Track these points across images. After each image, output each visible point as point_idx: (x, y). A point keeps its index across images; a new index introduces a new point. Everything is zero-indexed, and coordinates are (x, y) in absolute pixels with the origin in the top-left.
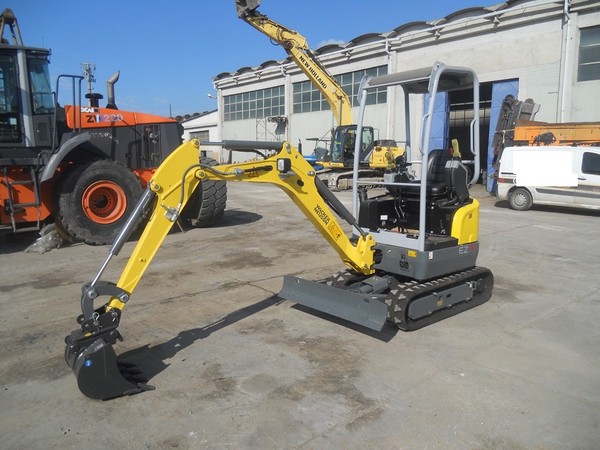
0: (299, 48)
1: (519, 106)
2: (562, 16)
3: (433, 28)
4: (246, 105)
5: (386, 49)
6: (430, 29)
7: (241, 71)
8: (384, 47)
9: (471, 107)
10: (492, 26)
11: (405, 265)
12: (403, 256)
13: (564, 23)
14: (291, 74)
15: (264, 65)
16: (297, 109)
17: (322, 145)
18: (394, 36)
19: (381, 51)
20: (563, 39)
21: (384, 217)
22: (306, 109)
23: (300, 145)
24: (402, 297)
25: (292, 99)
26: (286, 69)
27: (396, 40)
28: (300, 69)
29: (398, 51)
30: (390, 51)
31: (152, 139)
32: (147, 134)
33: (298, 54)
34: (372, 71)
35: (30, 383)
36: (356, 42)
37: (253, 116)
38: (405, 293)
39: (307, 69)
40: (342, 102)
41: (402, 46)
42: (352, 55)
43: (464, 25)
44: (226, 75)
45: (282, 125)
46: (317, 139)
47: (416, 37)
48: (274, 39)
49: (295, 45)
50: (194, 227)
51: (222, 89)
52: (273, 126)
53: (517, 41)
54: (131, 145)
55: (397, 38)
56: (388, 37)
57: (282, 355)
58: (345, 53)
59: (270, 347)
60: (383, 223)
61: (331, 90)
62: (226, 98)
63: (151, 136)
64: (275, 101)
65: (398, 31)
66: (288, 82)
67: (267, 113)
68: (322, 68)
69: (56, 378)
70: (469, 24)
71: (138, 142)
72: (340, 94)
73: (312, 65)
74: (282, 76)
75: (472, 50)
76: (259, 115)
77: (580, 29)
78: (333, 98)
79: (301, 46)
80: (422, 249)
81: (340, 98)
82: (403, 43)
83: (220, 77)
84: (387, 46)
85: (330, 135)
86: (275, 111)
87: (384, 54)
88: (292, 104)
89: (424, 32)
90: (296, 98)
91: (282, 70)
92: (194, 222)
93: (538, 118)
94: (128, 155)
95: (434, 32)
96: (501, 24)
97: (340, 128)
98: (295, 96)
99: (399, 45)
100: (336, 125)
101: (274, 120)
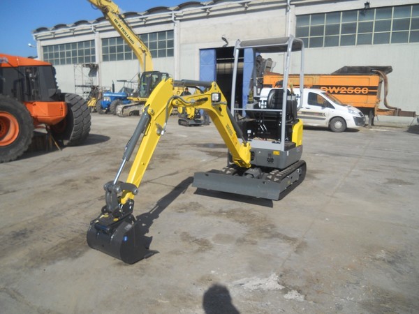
0: (113, 13)
1: (265, 62)
2: (286, 7)
3: (205, 7)
4: (62, 54)
5: (173, 19)
6: (203, 7)
7: (57, 27)
8: (171, 17)
9: (232, 61)
10: (243, 9)
11: (271, 160)
12: (270, 155)
13: (287, 11)
14: (100, 32)
15: (77, 24)
16: (105, 58)
17: (128, 85)
18: (178, 10)
19: (169, 19)
20: (287, 21)
21: (249, 132)
22: (113, 58)
23: (113, 85)
24: (276, 179)
25: (101, 51)
26: (96, 28)
27: (180, 13)
28: (112, 28)
29: (181, 20)
30: (175, 20)
31: (31, 78)
32: (27, 74)
33: (113, 17)
34: (162, 33)
35: (59, 264)
36: (150, 11)
37: (69, 62)
38: (277, 177)
39: (120, 29)
40: (146, 55)
41: (184, 18)
42: (147, 21)
43: (225, 7)
44: (44, 29)
45: (94, 70)
46: (125, 81)
47: (193, 12)
48: (95, 5)
49: (111, 10)
50: (66, 146)
51: (41, 40)
52: (87, 70)
53: (259, 21)
54: (15, 83)
55: (180, 11)
56: (175, 10)
57: (220, 222)
58: (142, 19)
59: (207, 218)
60: (249, 135)
61: (137, 45)
62: (45, 48)
63: (30, 75)
64: (87, 52)
65: (181, 7)
66: (97, 37)
67: (81, 60)
68: (130, 28)
69: (77, 257)
70: (229, 6)
71: (21, 80)
72: (144, 49)
73: (124, 27)
74: (92, 33)
75: (231, 24)
76: (75, 61)
77: (297, 16)
78: (139, 52)
79: (116, 11)
80: (283, 150)
81: (144, 51)
82: (185, 15)
83: (39, 30)
84: (173, 16)
85: (137, 78)
86: (87, 59)
87: (171, 22)
88: (101, 54)
89: (199, 9)
90: (105, 50)
91: (93, 28)
92: (66, 142)
93: (275, 70)
94: (14, 91)
95: (206, 9)
96: (249, 8)
97: (145, 74)
98: (103, 49)
99: (182, 16)
100: (142, 72)
101: (87, 66)
